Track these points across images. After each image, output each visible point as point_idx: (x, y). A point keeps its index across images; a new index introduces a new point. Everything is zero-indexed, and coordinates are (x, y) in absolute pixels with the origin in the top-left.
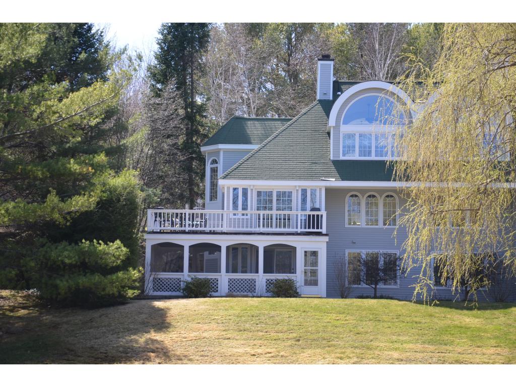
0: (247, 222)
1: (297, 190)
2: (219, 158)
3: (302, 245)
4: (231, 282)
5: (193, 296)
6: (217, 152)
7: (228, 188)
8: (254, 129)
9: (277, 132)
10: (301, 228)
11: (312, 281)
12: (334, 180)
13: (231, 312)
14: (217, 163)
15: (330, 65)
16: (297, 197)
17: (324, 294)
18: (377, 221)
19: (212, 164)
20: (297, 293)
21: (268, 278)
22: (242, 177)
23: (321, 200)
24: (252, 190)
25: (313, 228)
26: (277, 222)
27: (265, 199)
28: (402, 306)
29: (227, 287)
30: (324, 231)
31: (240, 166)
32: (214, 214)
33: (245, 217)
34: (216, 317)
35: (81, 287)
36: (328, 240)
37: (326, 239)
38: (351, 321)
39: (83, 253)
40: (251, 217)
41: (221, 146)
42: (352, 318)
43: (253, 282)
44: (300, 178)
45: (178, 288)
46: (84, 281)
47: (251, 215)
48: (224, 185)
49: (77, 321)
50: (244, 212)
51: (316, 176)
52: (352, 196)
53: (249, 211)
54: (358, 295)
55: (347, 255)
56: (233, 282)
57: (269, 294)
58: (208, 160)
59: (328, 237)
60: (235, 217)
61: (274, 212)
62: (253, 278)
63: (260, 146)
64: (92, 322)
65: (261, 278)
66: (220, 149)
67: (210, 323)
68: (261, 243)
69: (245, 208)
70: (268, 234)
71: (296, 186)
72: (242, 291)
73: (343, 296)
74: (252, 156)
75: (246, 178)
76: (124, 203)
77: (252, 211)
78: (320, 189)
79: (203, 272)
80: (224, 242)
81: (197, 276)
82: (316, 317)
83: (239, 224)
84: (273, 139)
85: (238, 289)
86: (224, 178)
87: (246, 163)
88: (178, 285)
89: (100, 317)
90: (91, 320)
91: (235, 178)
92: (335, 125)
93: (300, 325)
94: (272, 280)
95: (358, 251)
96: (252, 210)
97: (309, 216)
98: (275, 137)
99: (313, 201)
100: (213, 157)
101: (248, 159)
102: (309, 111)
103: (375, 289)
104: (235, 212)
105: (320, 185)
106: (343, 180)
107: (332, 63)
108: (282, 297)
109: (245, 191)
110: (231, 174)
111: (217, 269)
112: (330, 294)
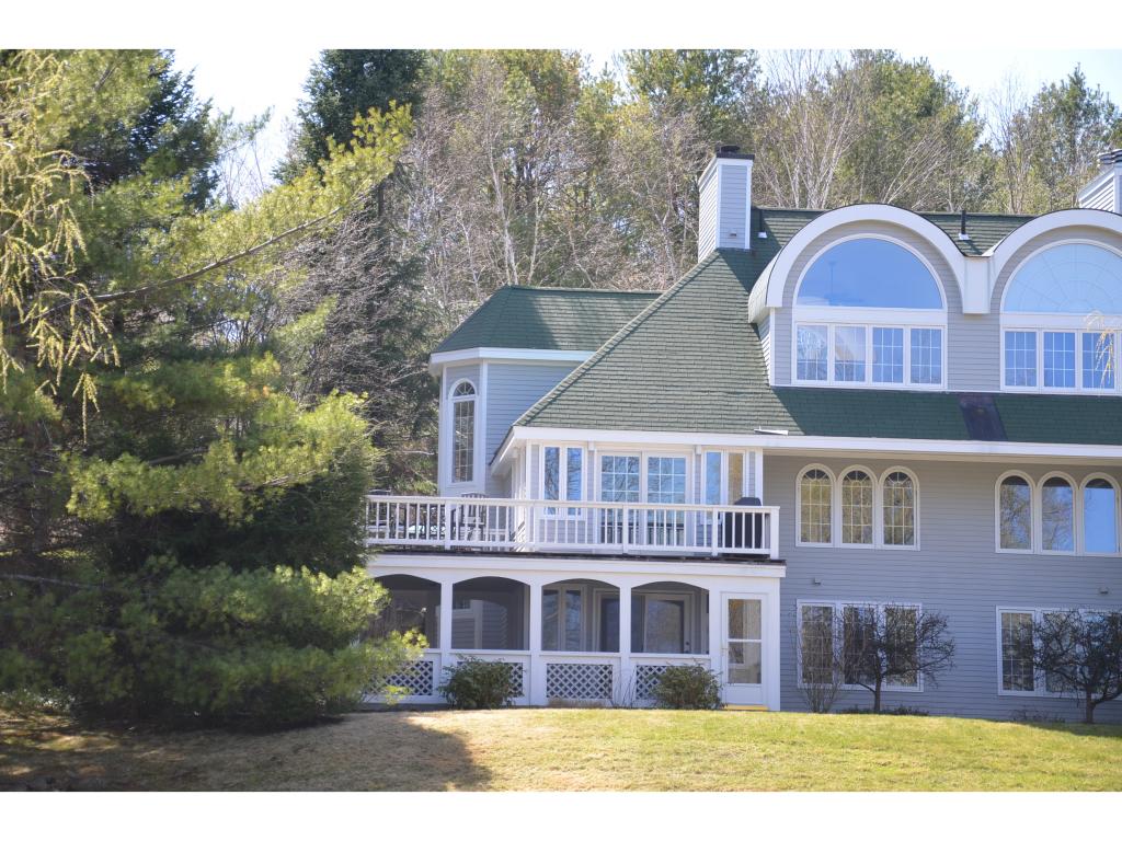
0: (581, 529)
1: (698, 456)
2: (477, 381)
3: (722, 584)
4: (552, 672)
5: (474, 704)
6: (474, 367)
7: (536, 448)
8: (556, 312)
9: (630, 323)
10: (720, 545)
12: (786, 432)
13: (620, 742)
14: (472, 392)
15: (745, 168)
16: (698, 472)
17: (777, 705)
18: (869, 532)
19: (458, 393)
20: (717, 700)
22: (570, 421)
23: (755, 484)
24: (591, 453)
25: (748, 544)
27: (620, 472)
28: (1011, 732)
29: (544, 684)
30: (774, 553)
31: (559, 395)
32: (493, 509)
33: (576, 518)
34: (591, 755)
36: (783, 575)
37: (780, 571)
38: (919, 769)
39: (275, 594)
40: (590, 518)
41: (485, 352)
42: (915, 759)
43: (606, 672)
44: (706, 427)
45: (426, 686)
46: (283, 662)
47: (591, 512)
48: (525, 441)
50: (573, 504)
51: (743, 422)
52: (811, 474)
53: (583, 502)
55: (799, 616)
57: (643, 702)
58: (450, 384)
59: (784, 567)
61: (644, 505)
62: (606, 663)
63: (594, 353)
65: (626, 663)
66: (482, 359)
67: (582, 768)
68: (626, 578)
69: (573, 493)
70: (643, 558)
71: (695, 447)
72: (579, 694)
73: (816, 708)
74: (584, 374)
75: (578, 425)
76: (341, 474)
77: (591, 502)
78: (752, 456)
79: (473, 648)
80: (537, 577)
81: (478, 658)
82: (829, 756)
83: (571, 534)
84: (627, 336)
85: (571, 689)
86: (527, 423)
87: (571, 389)
88: (426, 678)
91: (553, 425)
92: (781, 305)
93: (803, 777)
94: (659, 670)
95: (826, 603)
96: (590, 497)
97: (729, 515)
98: (632, 332)
99: (736, 481)
100: (458, 378)
101: (575, 382)
102: (700, 272)
103: (877, 693)
104: (552, 503)
105: (753, 444)
106: (807, 433)
107: (749, 163)
109: (574, 456)
110: (540, 415)
111: (517, 640)
112: (787, 705)
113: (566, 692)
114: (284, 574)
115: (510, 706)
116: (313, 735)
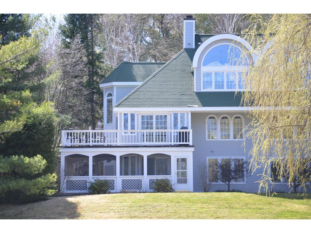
0: (135, 138)
1: (171, 114)
2: (113, 92)
3: (175, 154)
4: (124, 182)
5: (96, 193)
6: (112, 88)
7: (121, 114)
8: (138, 70)
9: (155, 72)
10: (174, 141)
11: (182, 180)
12: (197, 106)
13: (125, 204)
14: (112, 96)
15: (193, 23)
16: (171, 119)
17: (192, 189)
18: (229, 135)
19: (108, 96)
20: (172, 189)
21: (151, 178)
22: (131, 105)
23: (188, 122)
24: (138, 115)
25: (183, 141)
26: (156, 138)
27: (147, 122)
28: (249, 197)
29: (121, 186)
30: (191, 143)
31: (128, 97)
32: (110, 133)
33: (133, 134)
34: (114, 208)
35: (12, 189)
36: (194, 150)
37: (192, 149)
38: (212, 209)
39: (13, 164)
40: (138, 135)
41: (114, 83)
42: (211, 206)
43: (140, 182)
44: (172, 105)
45: (85, 188)
46: (13, 184)
47: (138, 133)
48: (118, 112)
49: (10, 214)
50: (133, 131)
51: (184, 103)
52: (210, 118)
53: (136, 130)
54: (216, 190)
55: (207, 161)
56: (125, 182)
57: (152, 190)
58: (105, 93)
59: (194, 148)
60: (126, 134)
61: (154, 131)
62: (140, 179)
63: (143, 82)
64: (22, 214)
65: (146, 179)
66: (114, 85)
67: (109, 212)
68: (146, 153)
69: (133, 127)
70: (150, 146)
71: (169, 111)
72: (132, 188)
73: (205, 191)
74: (137, 90)
75: (133, 106)
76: (45, 126)
78: (187, 113)
79: (103, 175)
80: (118, 153)
81: (99, 178)
82: (187, 206)
83: (129, 140)
84: (152, 77)
85: (129, 187)
86: (117, 106)
87: (133, 95)
88: (85, 185)
89: (28, 210)
90: (20, 212)
91: (125, 106)
92: (197, 67)
93: (175, 212)
94: (153, 180)
95: (216, 157)
96: (138, 129)
97: (180, 133)
98: (154, 76)
99: (182, 122)
100: (108, 91)
101: (134, 93)
102: (178, 56)
103: (229, 185)
104: (126, 131)
105: (186, 111)
106: (204, 106)
107: (194, 21)
108: (161, 192)
109: (133, 116)
110: (122, 104)
111: (113, 173)
112: (196, 189)
113: (128, 188)
114: (15, 158)
115: (109, 193)
116: (36, 205)
